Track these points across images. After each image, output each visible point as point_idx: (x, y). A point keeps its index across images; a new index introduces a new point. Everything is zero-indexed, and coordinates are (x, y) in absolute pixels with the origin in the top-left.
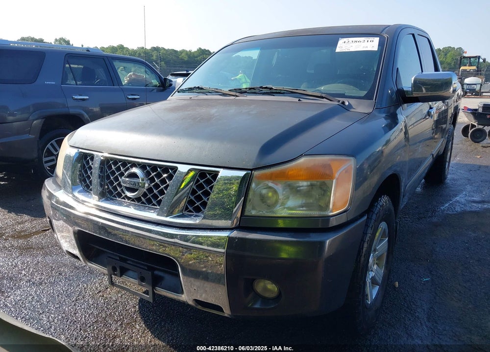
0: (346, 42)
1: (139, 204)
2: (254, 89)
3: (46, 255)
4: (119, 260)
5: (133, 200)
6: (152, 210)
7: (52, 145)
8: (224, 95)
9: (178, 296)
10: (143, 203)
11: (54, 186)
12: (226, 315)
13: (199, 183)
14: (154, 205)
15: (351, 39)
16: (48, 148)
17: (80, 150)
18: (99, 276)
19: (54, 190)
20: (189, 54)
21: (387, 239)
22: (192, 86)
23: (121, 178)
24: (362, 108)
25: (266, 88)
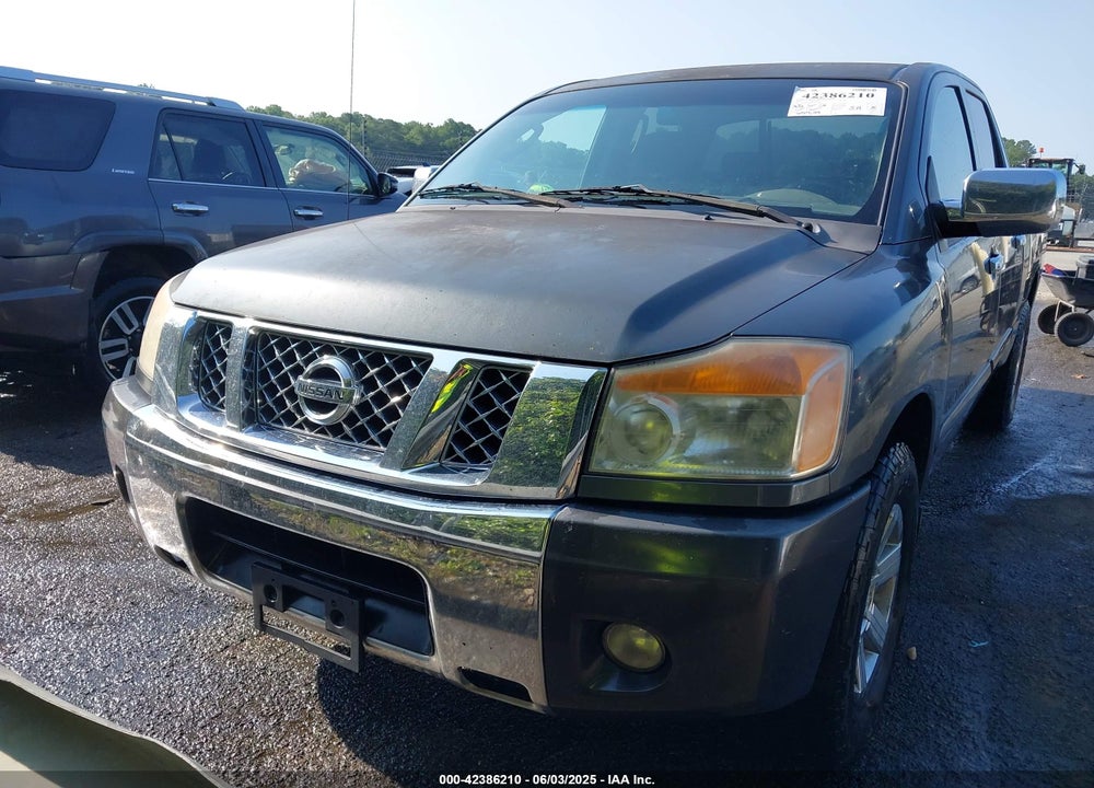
0: (811, 96)
1: (338, 440)
2: (599, 191)
3: (100, 559)
4: (281, 572)
5: (322, 431)
6: (367, 453)
7: (121, 312)
8: (532, 203)
9: (423, 659)
10: (346, 437)
11: (134, 397)
12: (534, 707)
13: (482, 394)
14: (372, 443)
15: (821, 90)
16: (111, 318)
17: (200, 313)
18: (224, 612)
19: (135, 405)
20: (426, 132)
21: (900, 545)
22: (456, 183)
23: (296, 378)
24: (852, 240)
25: (628, 190)
